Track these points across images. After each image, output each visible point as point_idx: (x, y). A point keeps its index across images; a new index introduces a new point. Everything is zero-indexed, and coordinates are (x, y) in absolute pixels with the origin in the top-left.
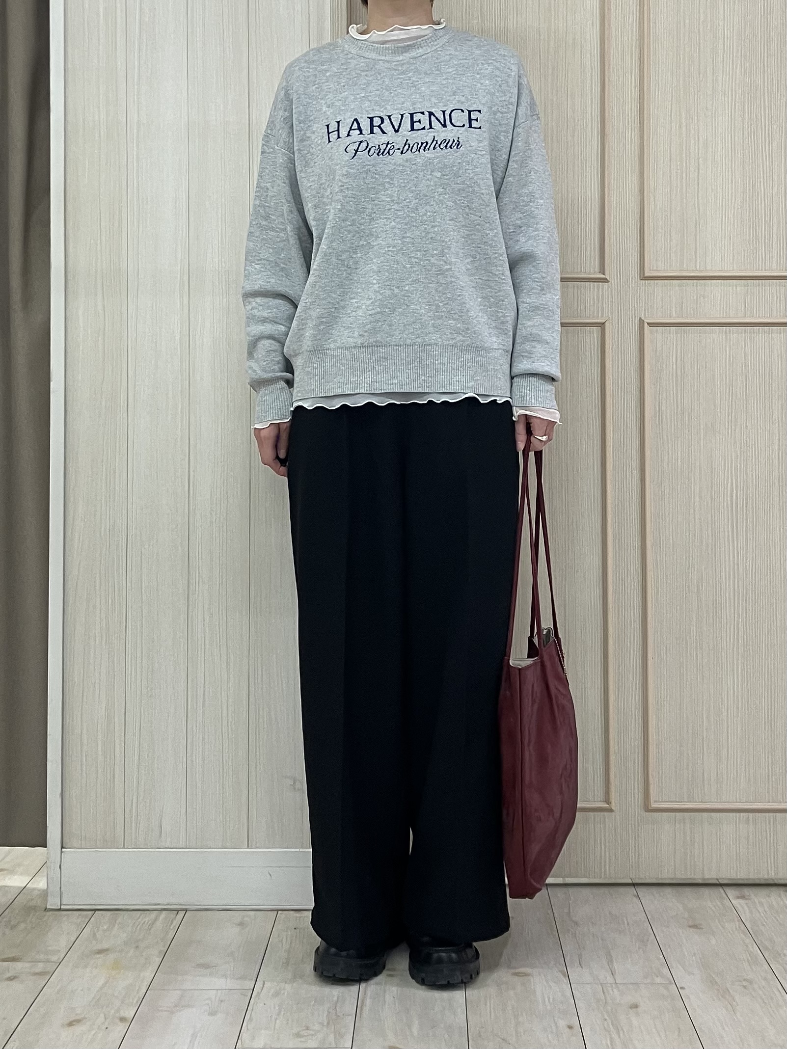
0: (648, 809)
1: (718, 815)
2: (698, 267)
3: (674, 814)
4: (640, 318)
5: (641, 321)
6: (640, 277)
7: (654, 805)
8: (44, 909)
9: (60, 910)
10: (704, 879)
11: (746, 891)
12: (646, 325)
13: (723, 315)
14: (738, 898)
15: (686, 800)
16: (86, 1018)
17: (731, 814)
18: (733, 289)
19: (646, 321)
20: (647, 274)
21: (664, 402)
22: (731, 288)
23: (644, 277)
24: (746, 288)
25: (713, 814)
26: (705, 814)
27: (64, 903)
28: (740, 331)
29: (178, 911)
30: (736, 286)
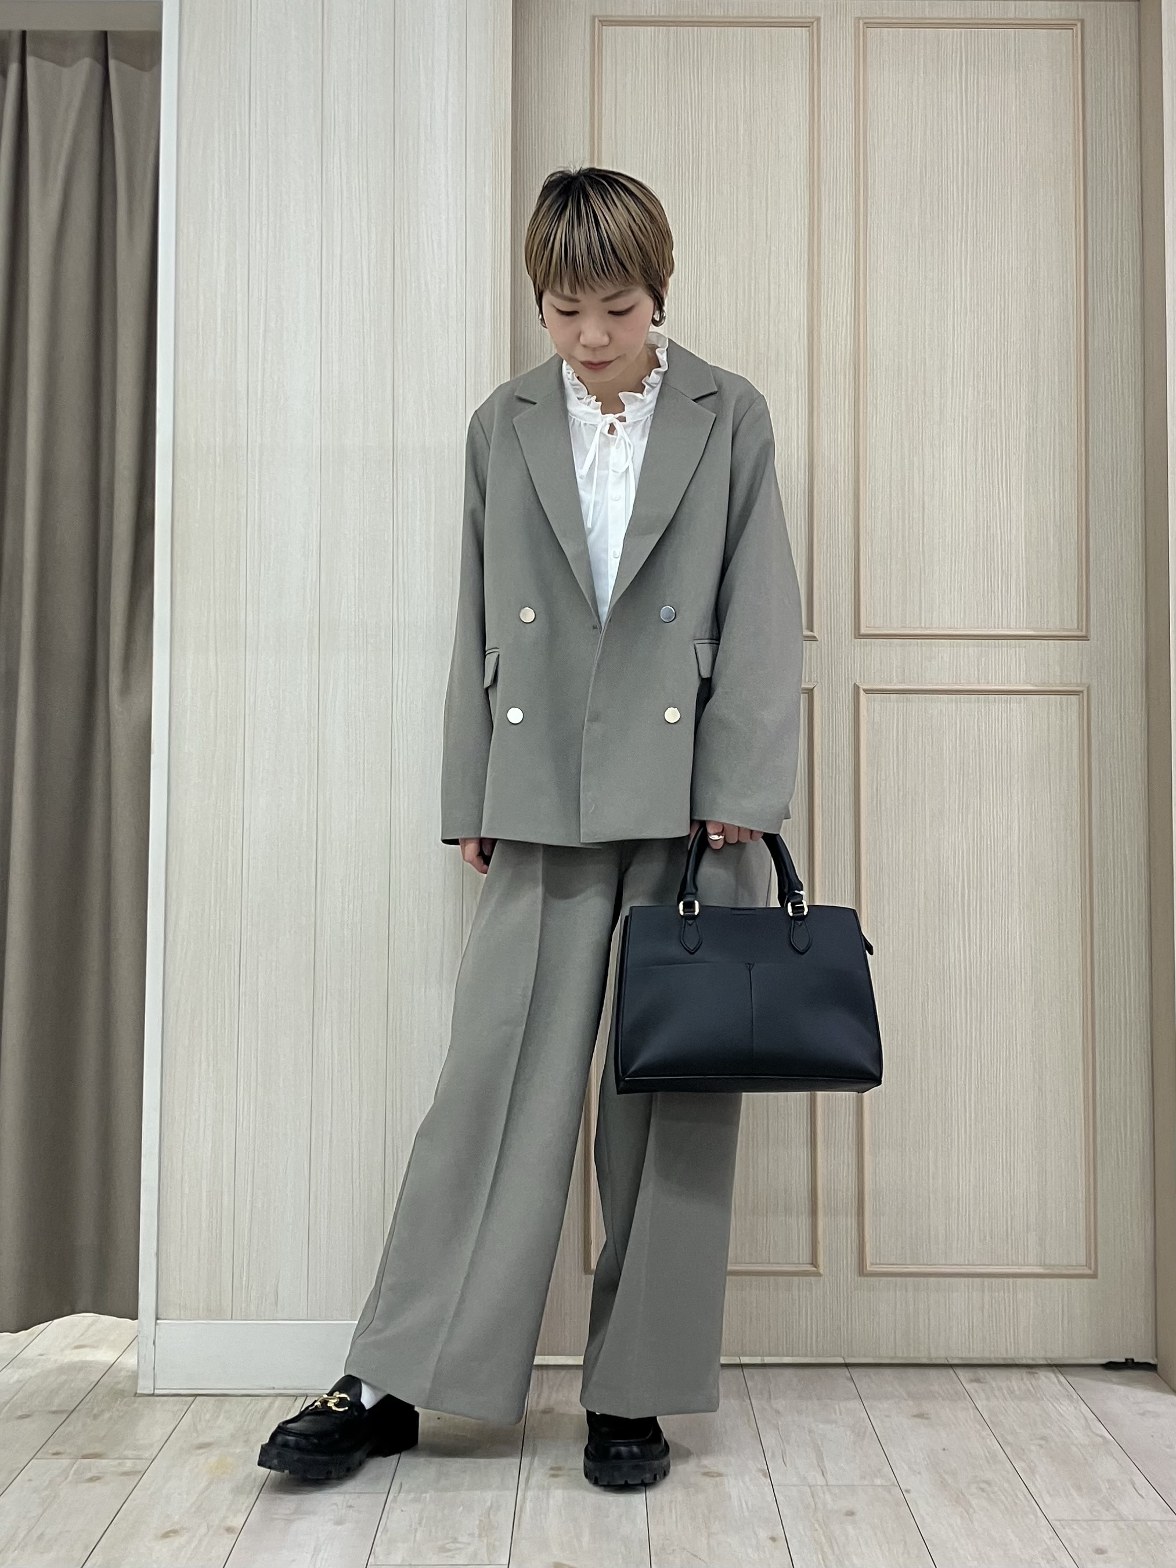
0: (864, 1273)
1: (948, 1280)
2: (923, 625)
3: (894, 1278)
4: (855, 684)
5: (856, 688)
6: (855, 635)
7: (869, 1268)
8: (133, 1395)
9: (153, 1395)
10: (930, 1359)
11: (981, 1373)
12: (862, 692)
13: (952, 680)
14: (972, 1381)
15: (908, 1262)
16: (184, 1529)
17: (963, 1279)
18: (964, 650)
19: (862, 687)
20: (863, 631)
21: (883, 784)
22: (962, 649)
23: (859, 635)
24: (980, 648)
25: (941, 1280)
26: (932, 1279)
27: (157, 1387)
28: (973, 700)
29: (296, 1397)
30: (968, 647)
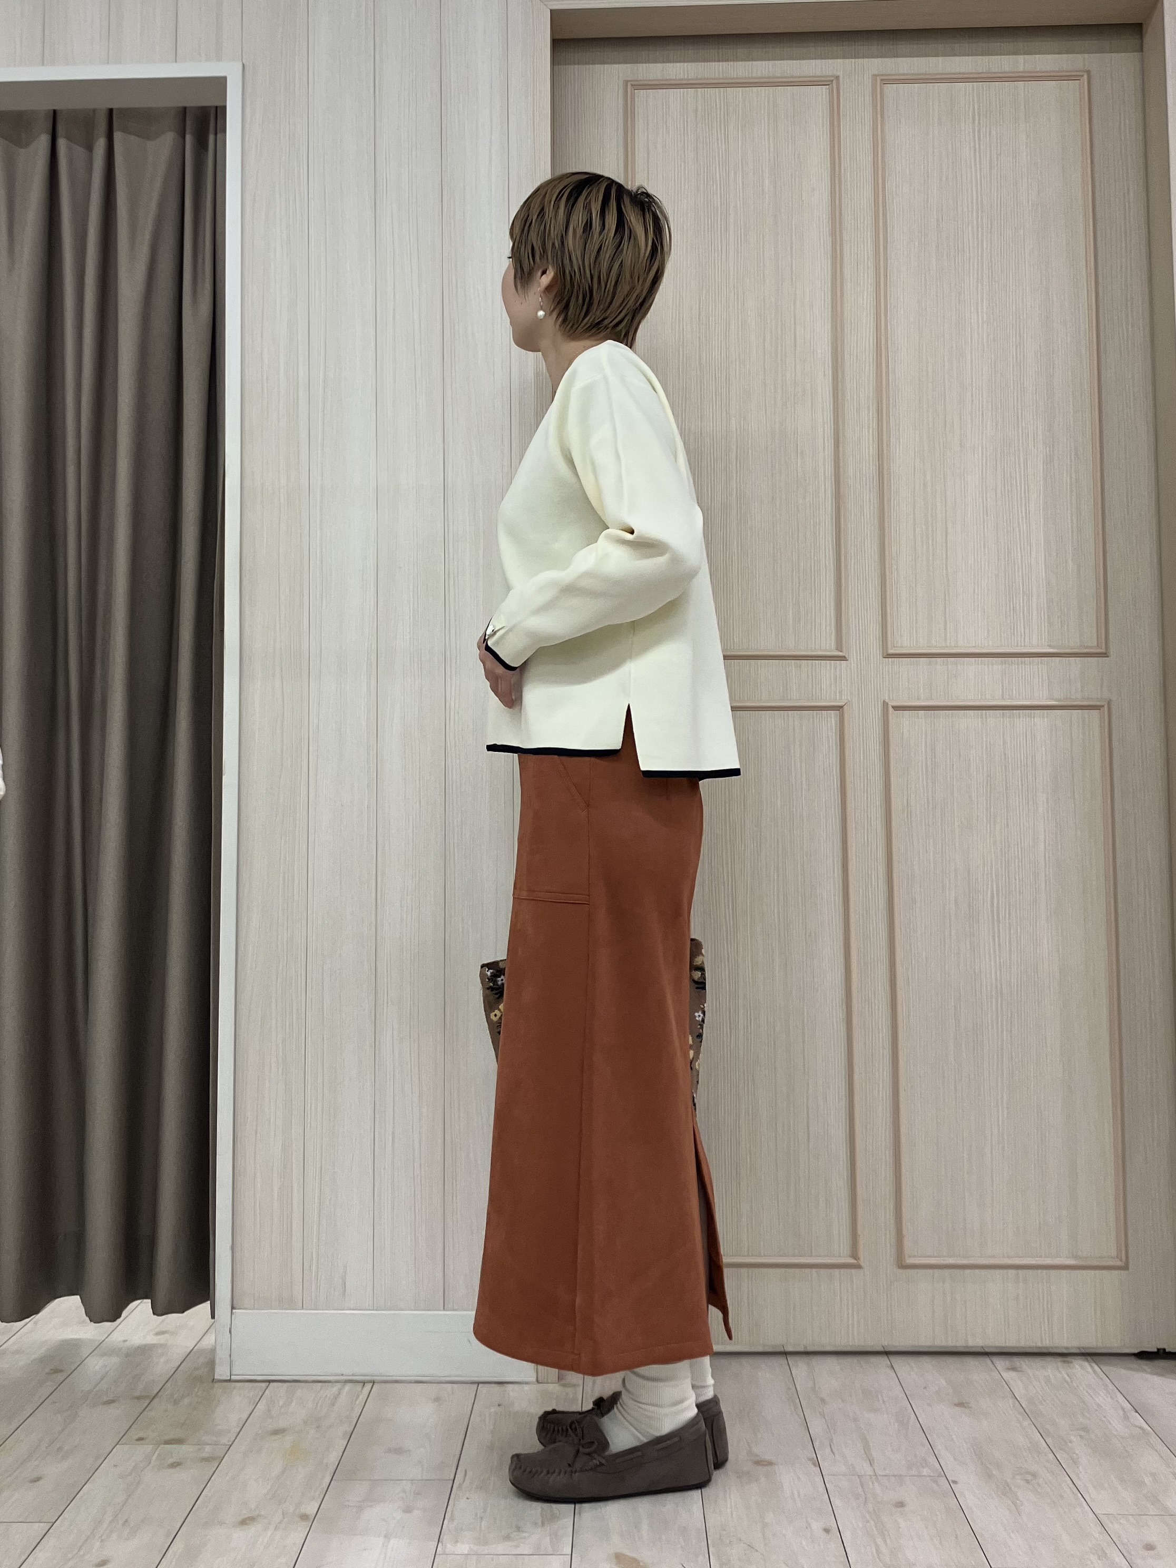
0: (902, 1266)
1: (984, 1272)
2: (948, 644)
3: (931, 1270)
4: (884, 701)
5: (885, 704)
6: (883, 653)
7: (910, 1261)
8: (211, 1381)
9: (230, 1381)
10: (967, 1347)
11: (1017, 1361)
12: (890, 709)
13: (978, 697)
14: (1008, 1369)
15: (945, 1254)
16: (261, 1516)
17: (998, 1271)
18: (988, 667)
19: (891, 704)
20: (891, 651)
21: (913, 796)
22: (986, 666)
23: (890, 655)
24: (1004, 666)
25: (977, 1271)
26: (968, 1271)
27: (234, 1373)
28: (998, 715)
29: (364, 1383)
30: (992, 665)
